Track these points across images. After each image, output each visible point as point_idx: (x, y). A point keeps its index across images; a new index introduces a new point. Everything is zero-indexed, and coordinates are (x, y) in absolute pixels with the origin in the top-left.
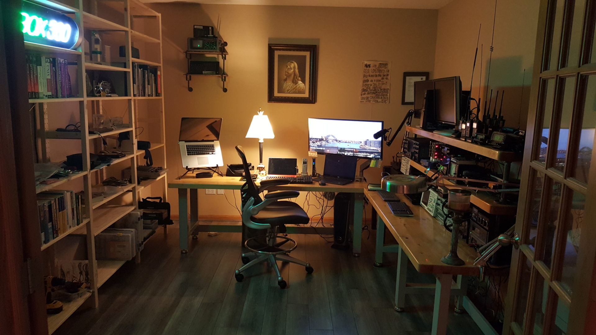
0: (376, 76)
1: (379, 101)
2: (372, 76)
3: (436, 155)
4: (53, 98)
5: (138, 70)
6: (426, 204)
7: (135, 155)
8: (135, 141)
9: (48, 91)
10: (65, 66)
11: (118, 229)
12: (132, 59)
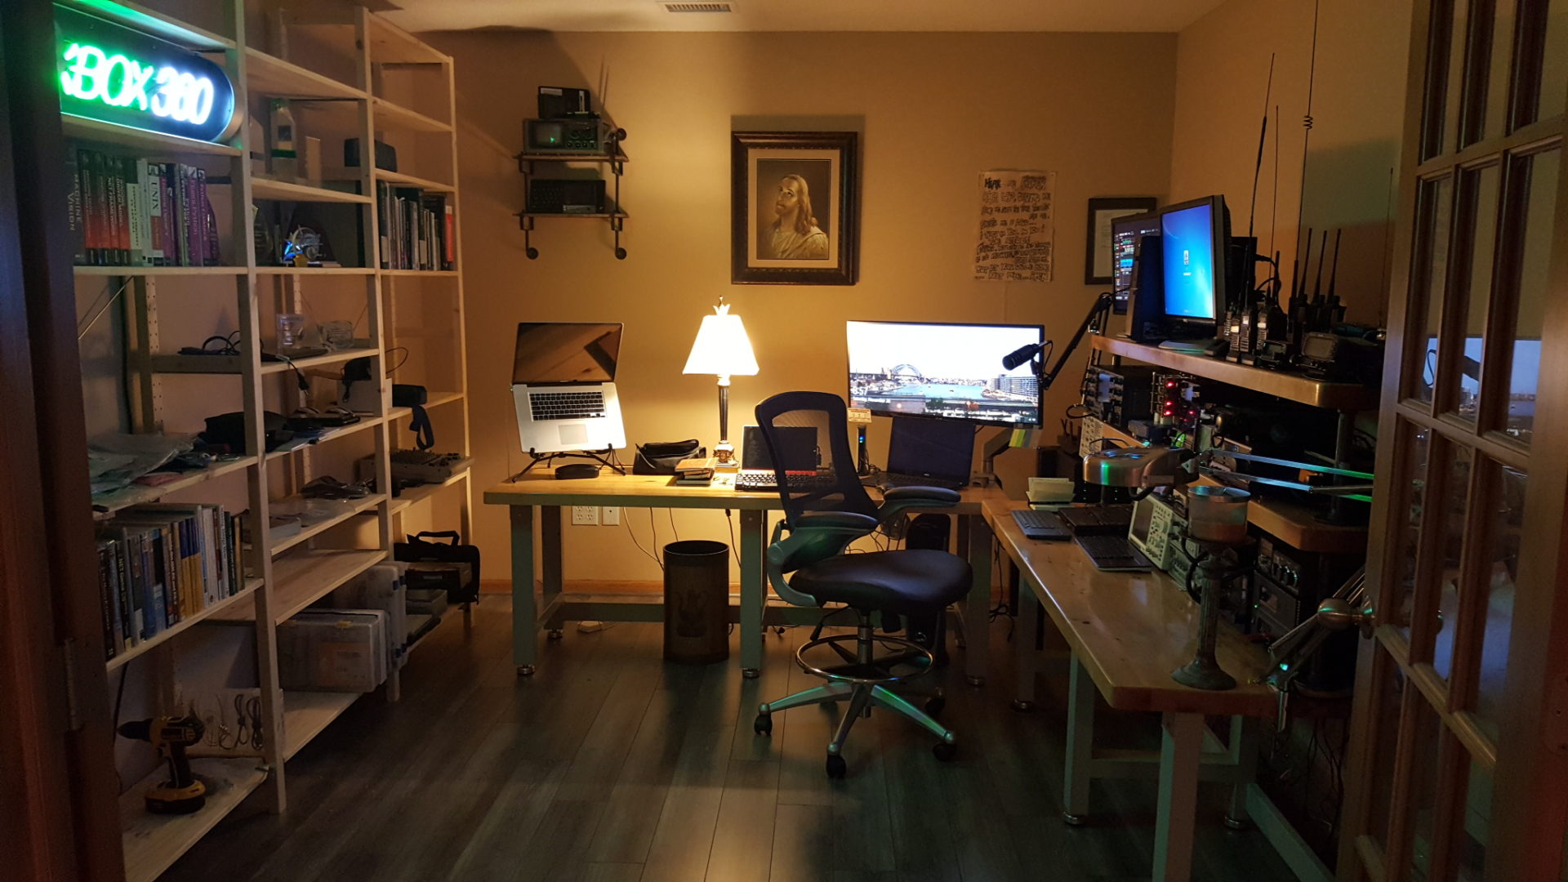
0: (1016, 209)
1: (1024, 275)
2: (1005, 210)
3: (1168, 408)
4: (168, 265)
5: (392, 200)
6: (1143, 536)
7: (384, 420)
8: (386, 385)
9: (155, 248)
10: (200, 188)
11: (339, 612)
12: (375, 172)
